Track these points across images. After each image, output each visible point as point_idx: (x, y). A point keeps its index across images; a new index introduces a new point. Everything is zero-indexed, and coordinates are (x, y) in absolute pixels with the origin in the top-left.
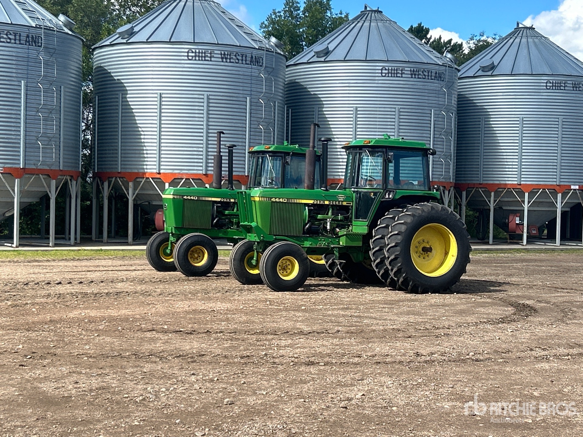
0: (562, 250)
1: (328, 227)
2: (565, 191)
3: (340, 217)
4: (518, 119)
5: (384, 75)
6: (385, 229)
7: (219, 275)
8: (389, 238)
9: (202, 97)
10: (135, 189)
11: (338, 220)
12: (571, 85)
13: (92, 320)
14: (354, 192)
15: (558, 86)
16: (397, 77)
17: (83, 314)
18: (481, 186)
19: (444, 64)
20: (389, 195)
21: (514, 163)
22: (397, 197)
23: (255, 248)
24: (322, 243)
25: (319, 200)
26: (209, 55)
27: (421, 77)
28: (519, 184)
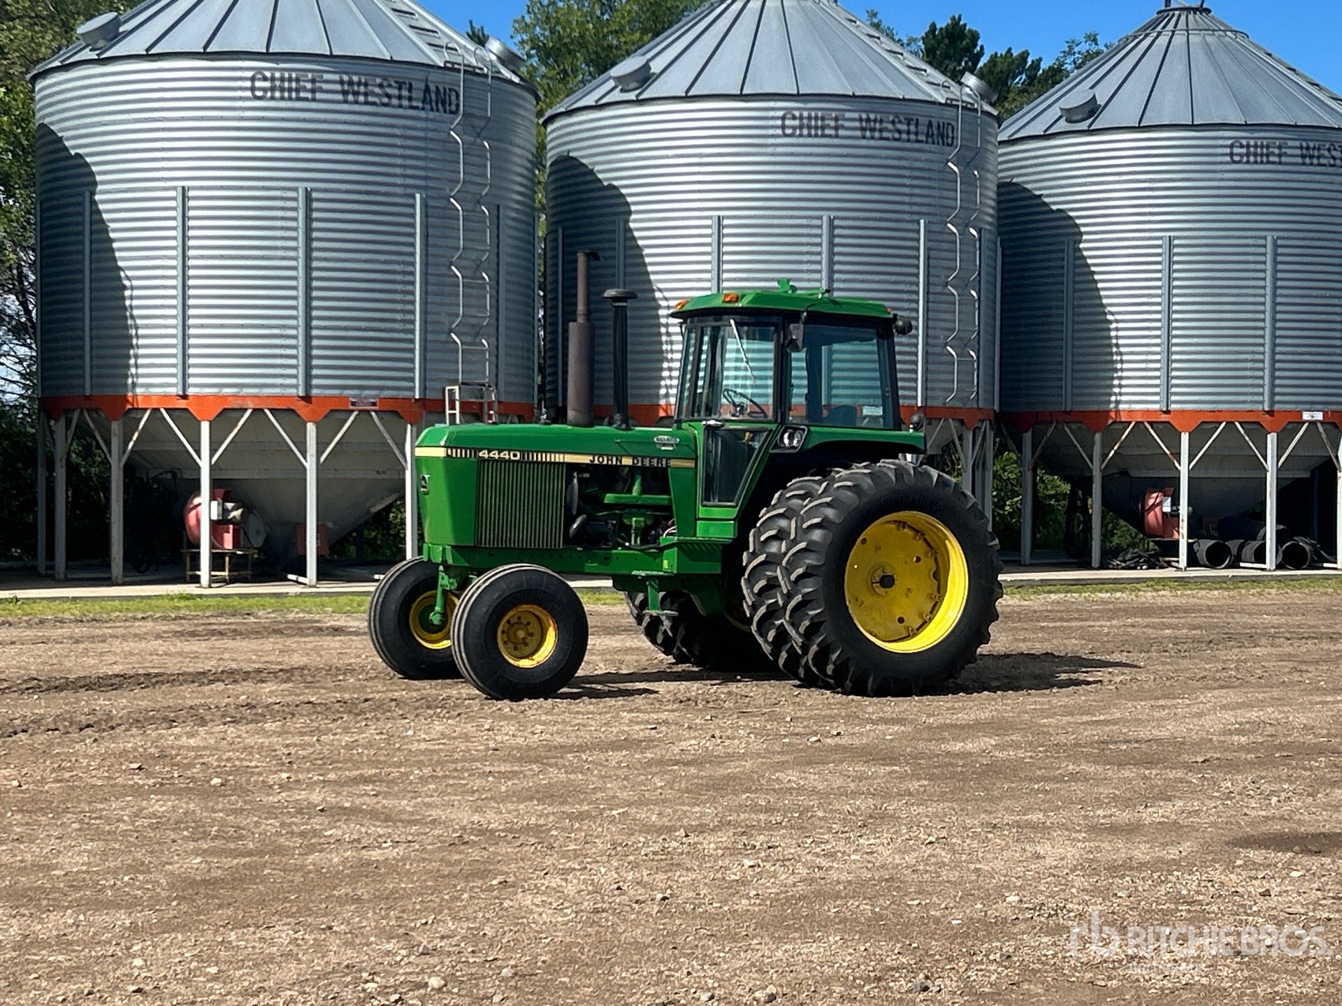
0: (1281, 580)
2: (1288, 425)
4: (1159, 242)
5: (789, 131)
9: (293, 194)
12: (1298, 152)
15: (1262, 155)
16: (824, 136)
18: (1069, 418)
19: (952, 100)
21: (1150, 357)
26: (309, 86)
27: (889, 135)
28: (1165, 409)
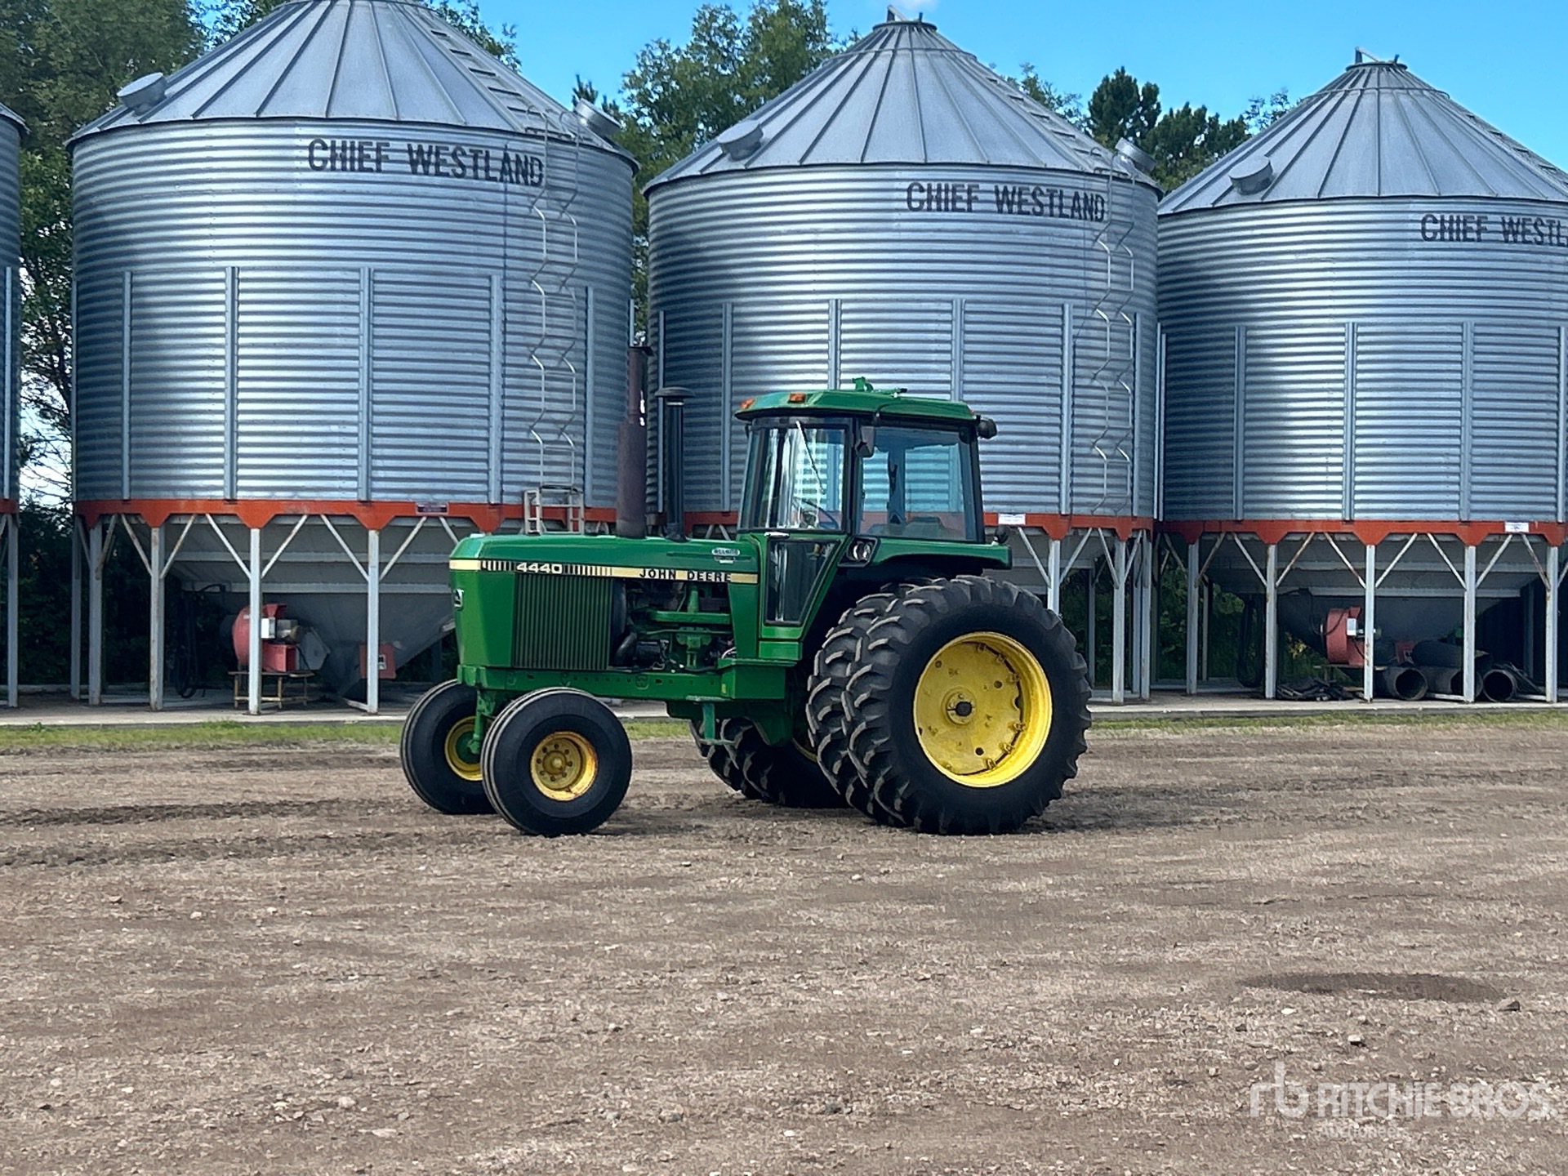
2: (1488, 539)
4: (1341, 330)
5: (915, 205)
9: (355, 276)
10: (168, 548)
12: (1500, 227)
15: (1458, 231)
16: (955, 210)
18: (1239, 528)
19: (1101, 170)
21: (1332, 460)
26: (373, 155)
27: (1029, 209)
28: (1347, 519)
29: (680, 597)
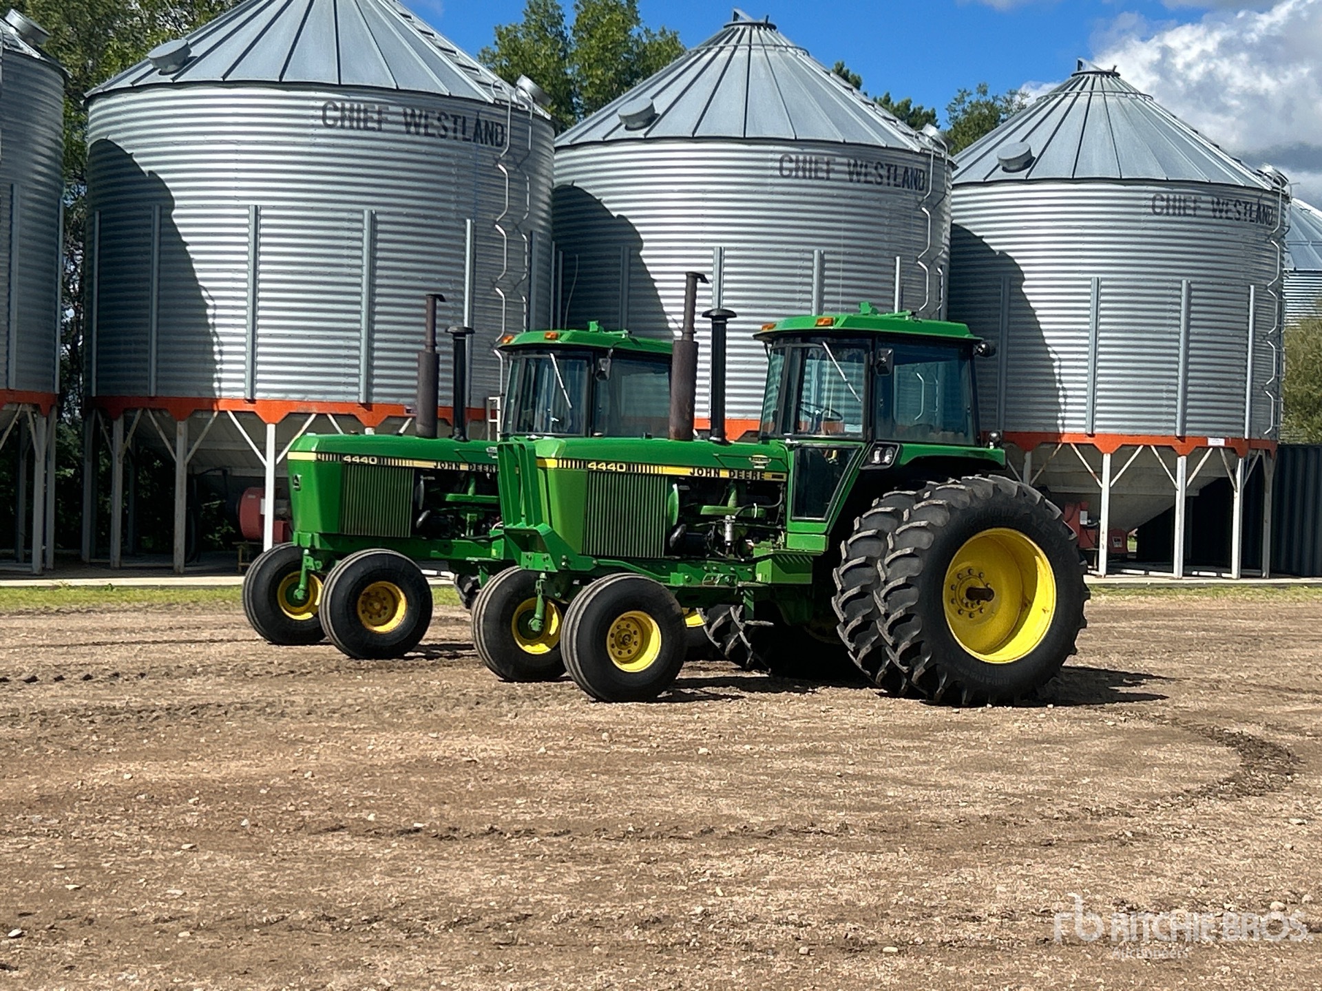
0: (1189, 587)
1: (728, 537)
2: (1195, 450)
3: (756, 511)
4: (1089, 283)
5: (786, 173)
6: (875, 543)
7: (431, 653)
8: (889, 565)
9: (359, 216)
10: (191, 440)
11: (750, 519)
12: (1210, 206)
13: (158, 797)
14: (791, 447)
15: (1180, 208)
16: (817, 178)
17: (127, 776)
19: (924, 150)
20: (882, 456)
21: (1077, 386)
22: (904, 461)
23: (539, 587)
24: (717, 578)
25: (706, 468)
26: (376, 116)
27: (872, 179)
28: (1090, 433)
29: (462, 483)
